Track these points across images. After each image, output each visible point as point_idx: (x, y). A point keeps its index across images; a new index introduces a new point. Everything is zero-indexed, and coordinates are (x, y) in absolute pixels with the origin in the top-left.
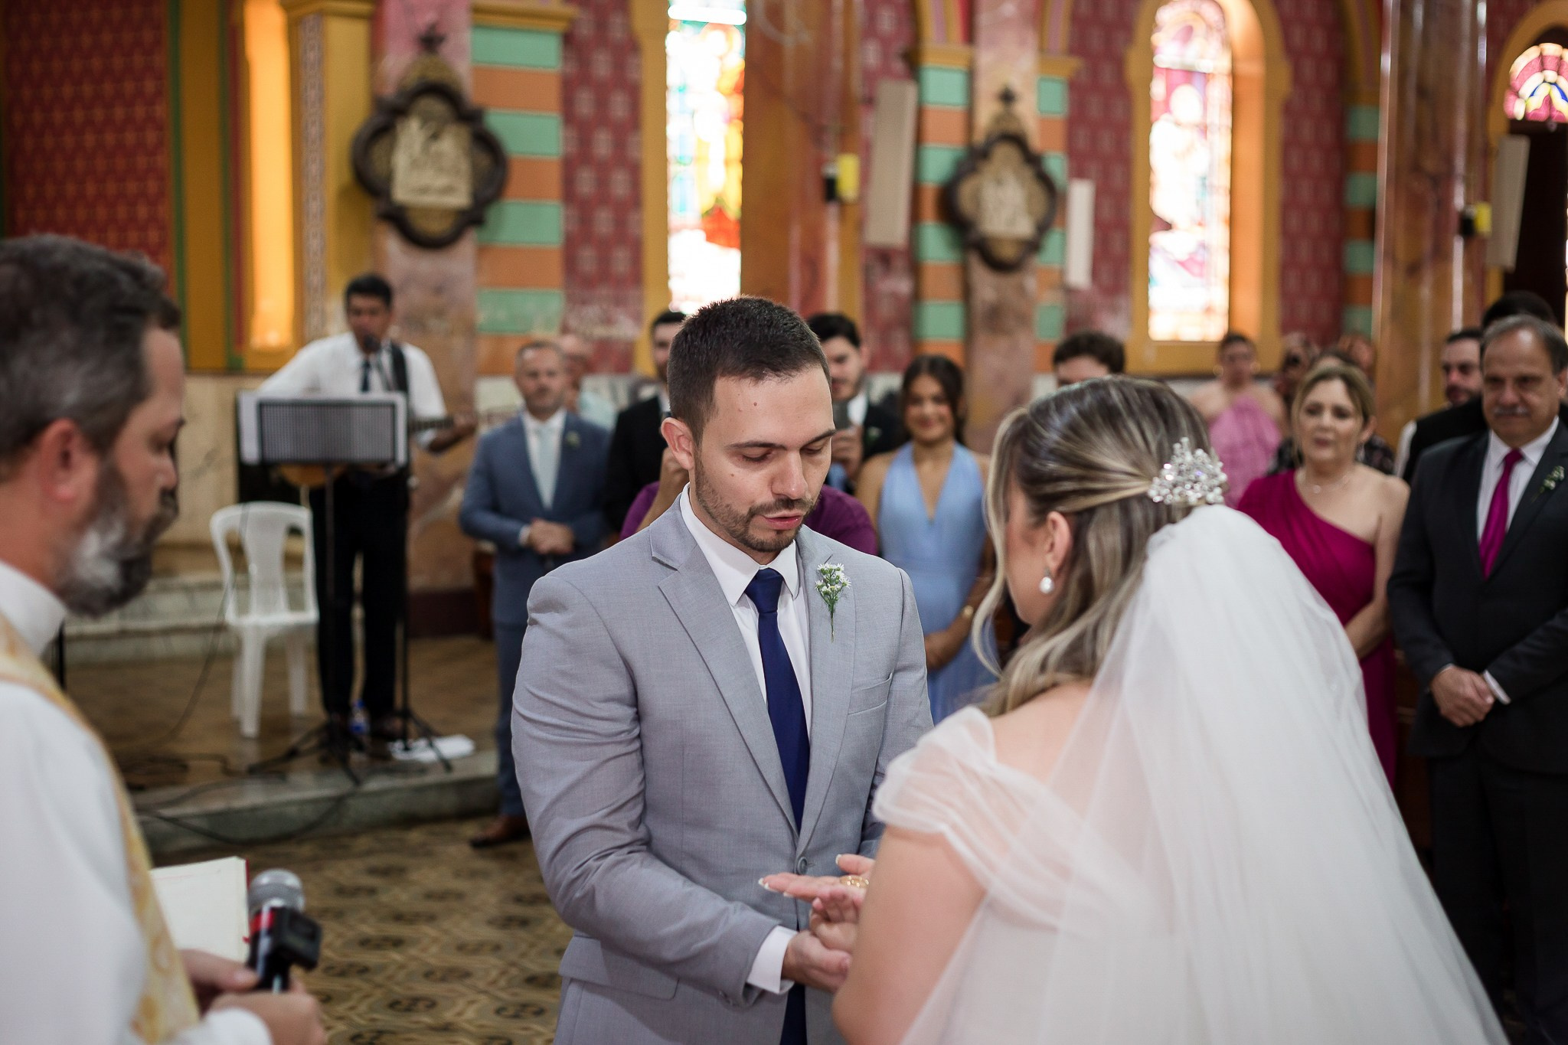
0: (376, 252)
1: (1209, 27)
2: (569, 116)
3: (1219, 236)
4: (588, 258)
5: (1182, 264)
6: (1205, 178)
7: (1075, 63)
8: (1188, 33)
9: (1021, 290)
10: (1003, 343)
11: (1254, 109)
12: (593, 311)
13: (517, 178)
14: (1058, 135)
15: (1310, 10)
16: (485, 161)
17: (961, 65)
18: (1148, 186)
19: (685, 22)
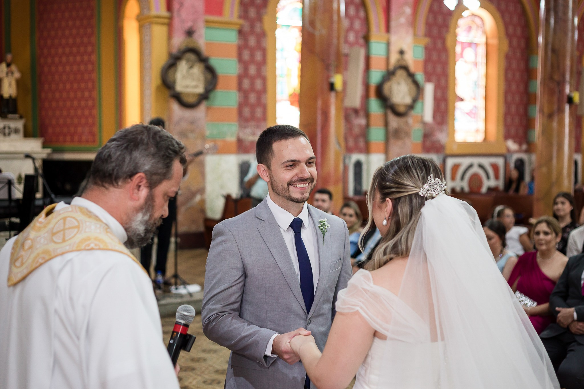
0: (169, 110)
1: (478, 26)
2: (240, 59)
3: (481, 103)
4: (247, 111)
5: (468, 114)
6: (476, 82)
7: (427, 40)
8: (470, 29)
9: (407, 123)
10: (400, 143)
11: (494, 57)
12: (248, 131)
13: (221, 83)
14: (421, 66)
15: (515, 19)
16: (209, 76)
17: (385, 41)
18: (454, 84)
19: (283, 25)
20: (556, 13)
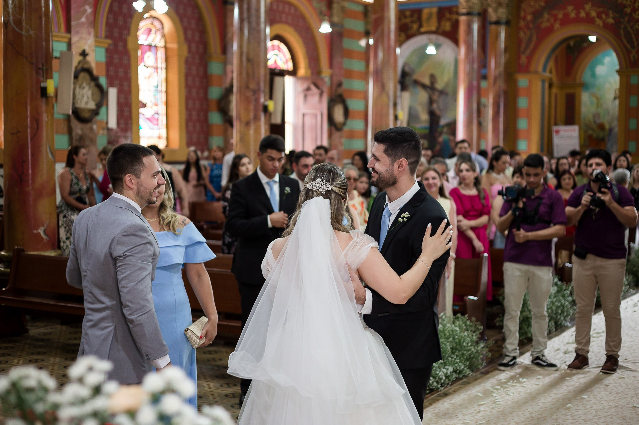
3: (162, 109)
5: (149, 119)
6: (157, 87)
7: (109, 41)
8: (149, 31)
9: (91, 129)
11: (175, 61)
14: (103, 69)
18: (138, 90)
20: (249, 22)
